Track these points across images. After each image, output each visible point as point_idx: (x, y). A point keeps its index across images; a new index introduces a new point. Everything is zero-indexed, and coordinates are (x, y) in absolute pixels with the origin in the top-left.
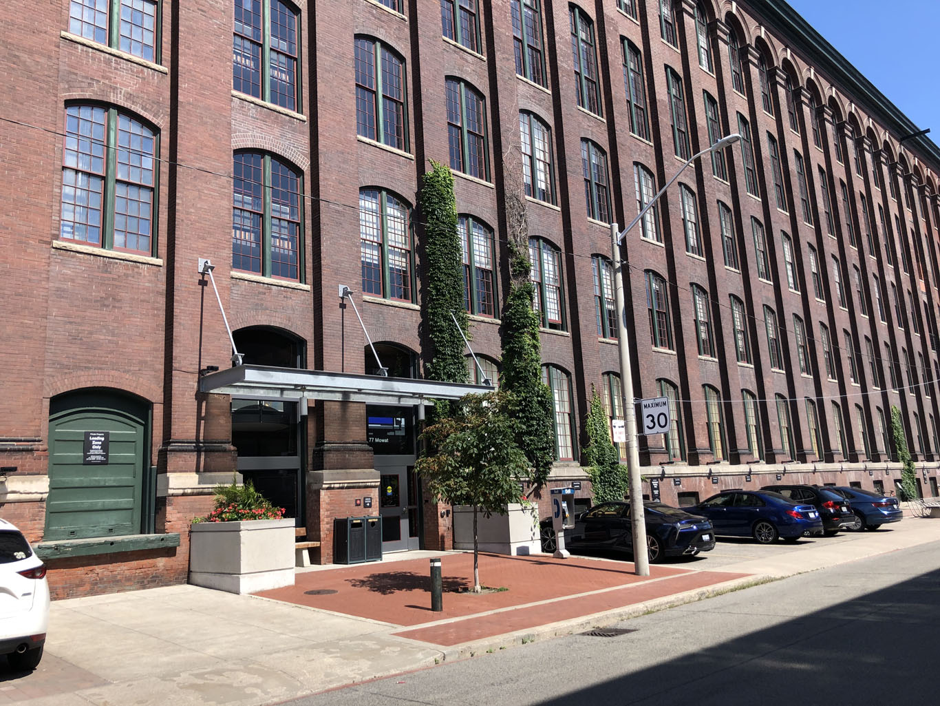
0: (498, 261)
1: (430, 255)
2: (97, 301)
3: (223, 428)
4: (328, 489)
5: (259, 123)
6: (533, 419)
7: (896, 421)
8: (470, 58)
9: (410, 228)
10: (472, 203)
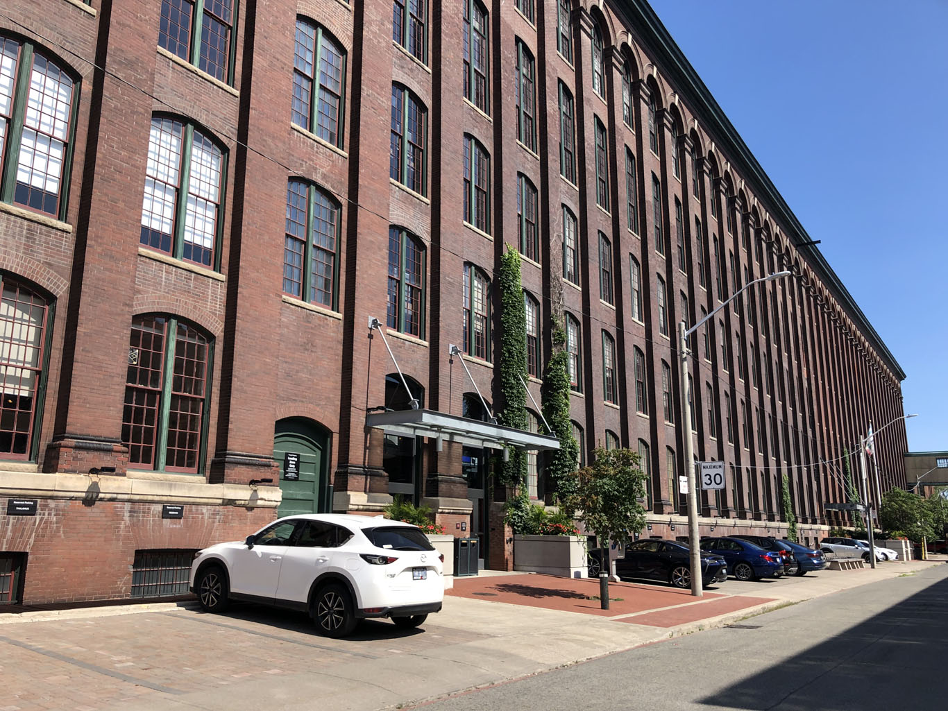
0: (541, 330)
1: (505, 323)
2: (301, 345)
3: (378, 457)
4: (442, 513)
5: (402, 204)
6: (566, 466)
7: (786, 486)
8: (529, 157)
9: (487, 298)
10: (527, 280)
